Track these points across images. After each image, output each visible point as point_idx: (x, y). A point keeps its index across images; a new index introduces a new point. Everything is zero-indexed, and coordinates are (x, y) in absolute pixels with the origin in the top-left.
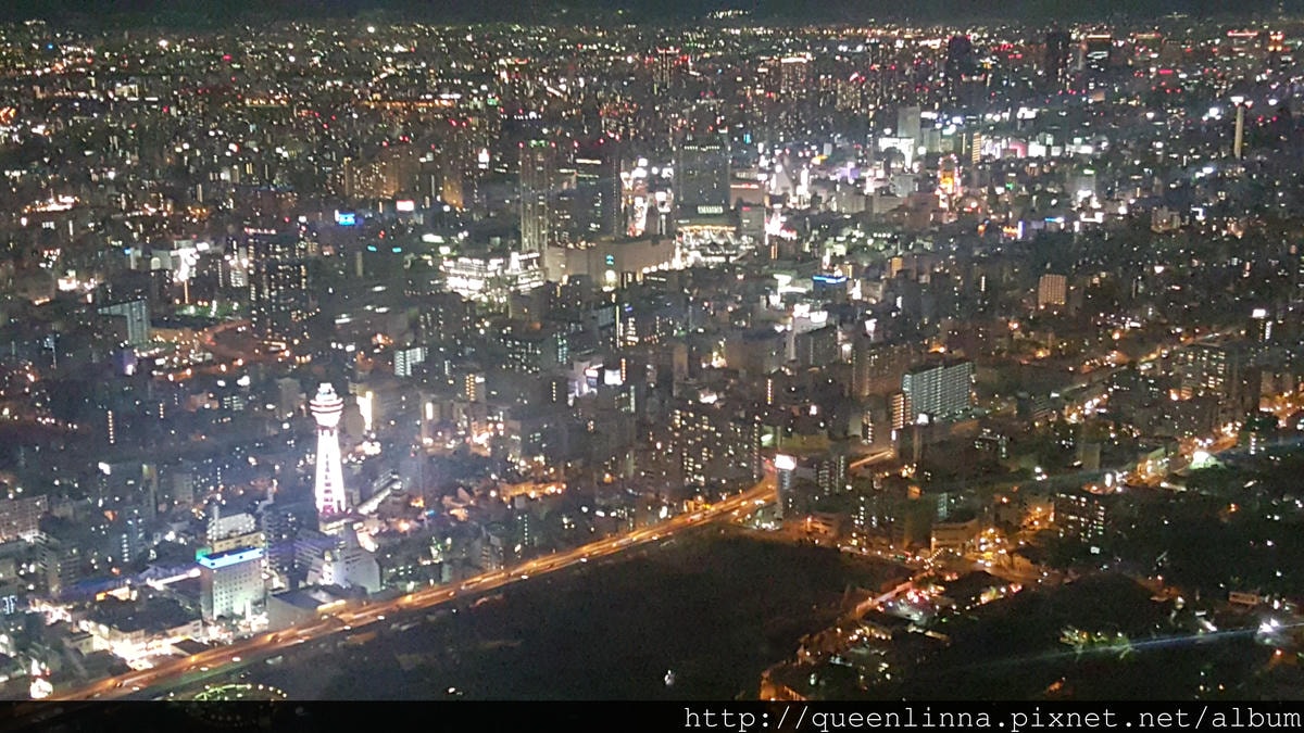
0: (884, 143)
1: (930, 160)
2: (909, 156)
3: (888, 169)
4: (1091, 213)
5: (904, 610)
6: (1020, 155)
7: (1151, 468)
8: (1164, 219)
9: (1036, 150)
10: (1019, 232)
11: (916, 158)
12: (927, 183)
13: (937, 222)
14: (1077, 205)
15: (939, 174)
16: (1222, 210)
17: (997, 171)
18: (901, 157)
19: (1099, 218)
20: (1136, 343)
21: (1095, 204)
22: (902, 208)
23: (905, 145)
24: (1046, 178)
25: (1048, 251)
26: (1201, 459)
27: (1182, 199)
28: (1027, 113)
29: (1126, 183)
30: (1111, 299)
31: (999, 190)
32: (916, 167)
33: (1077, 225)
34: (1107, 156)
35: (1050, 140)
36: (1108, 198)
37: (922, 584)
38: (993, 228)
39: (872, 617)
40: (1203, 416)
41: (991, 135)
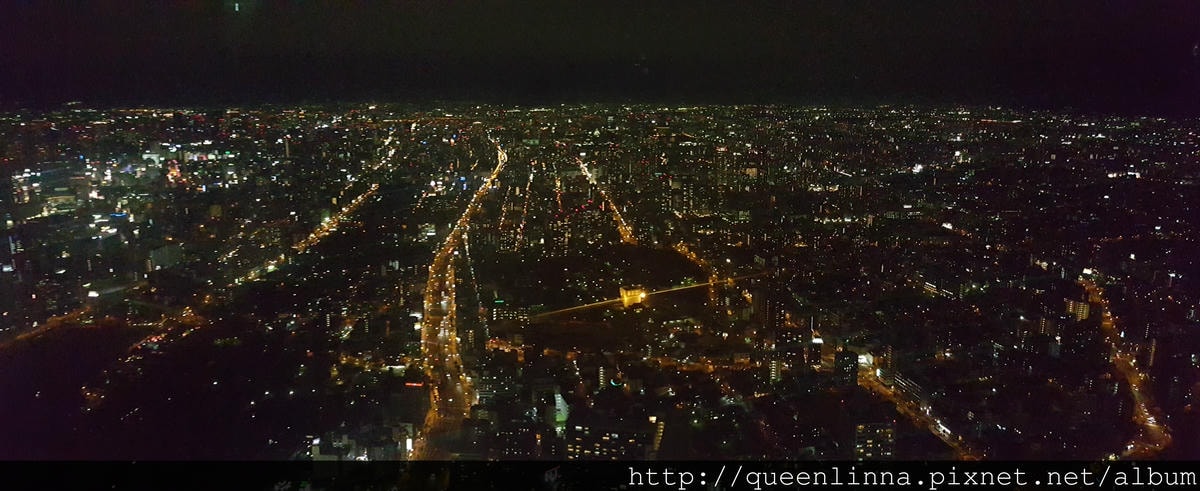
0: (145, 157)
1: (165, 163)
2: (157, 161)
3: (147, 167)
4: (233, 180)
5: (150, 345)
6: (205, 159)
7: (252, 275)
8: (261, 181)
9: (211, 157)
10: (204, 189)
11: (160, 162)
12: (164, 172)
13: (170, 187)
14: (227, 177)
15: (169, 168)
16: (283, 176)
17: (194, 166)
18: (153, 162)
19: (236, 182)
20: (249, 229)
21: (235, 177)
22: (153, 183)
23: (154, 157)
24: (216, 168)
25: (215, 195)
26: (271, 268)
27: (268, 173)
28: (207, 142)
29: (247, 168)
30: (242, 213)
31: (196, 173)
32: (160, 166)
33: (227, 186)
34: (240, 157)
35: (216, 152)
36: (240, 175)
37: (159, 334)
38: (193, 189)
39: (135, 351)
40: (272, 254)
41: (192, 151)
